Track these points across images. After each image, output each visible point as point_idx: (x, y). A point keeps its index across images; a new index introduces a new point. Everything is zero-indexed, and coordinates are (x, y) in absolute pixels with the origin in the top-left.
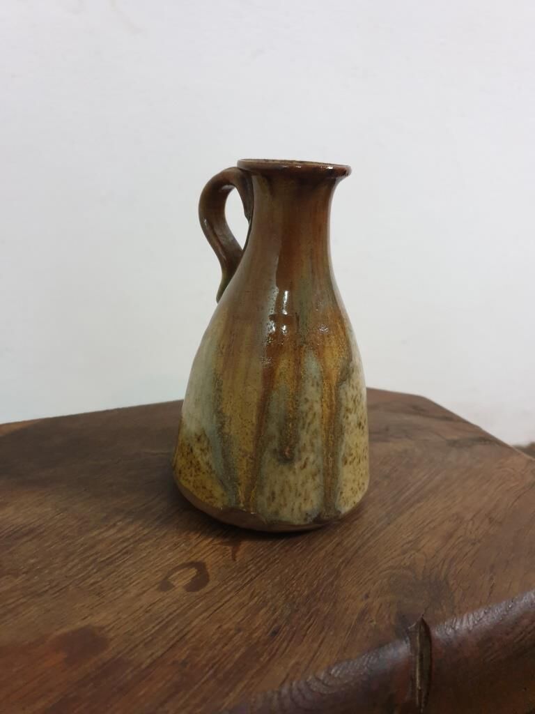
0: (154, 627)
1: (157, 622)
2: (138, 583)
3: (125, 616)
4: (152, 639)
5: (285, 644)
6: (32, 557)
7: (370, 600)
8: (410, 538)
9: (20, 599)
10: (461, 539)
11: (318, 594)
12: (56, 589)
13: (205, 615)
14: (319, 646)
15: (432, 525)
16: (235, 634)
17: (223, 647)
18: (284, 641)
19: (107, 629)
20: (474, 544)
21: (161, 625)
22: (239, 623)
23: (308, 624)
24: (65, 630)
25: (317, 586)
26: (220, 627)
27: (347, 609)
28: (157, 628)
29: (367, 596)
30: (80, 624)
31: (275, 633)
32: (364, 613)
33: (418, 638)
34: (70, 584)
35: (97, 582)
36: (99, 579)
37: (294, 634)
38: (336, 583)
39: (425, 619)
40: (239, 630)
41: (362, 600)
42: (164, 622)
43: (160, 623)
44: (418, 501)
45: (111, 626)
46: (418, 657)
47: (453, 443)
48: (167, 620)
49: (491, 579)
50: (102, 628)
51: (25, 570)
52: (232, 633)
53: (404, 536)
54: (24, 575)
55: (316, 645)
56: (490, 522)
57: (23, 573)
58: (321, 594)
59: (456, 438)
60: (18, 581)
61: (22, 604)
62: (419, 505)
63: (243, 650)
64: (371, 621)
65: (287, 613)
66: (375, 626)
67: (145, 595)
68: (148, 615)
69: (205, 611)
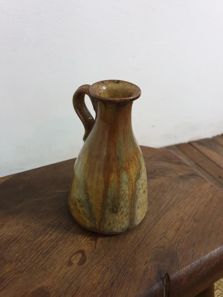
0: (67, 285)
1: (68, 282)
2: (60, 263)
3: (55, 281)
4: (66, 291)
5: (116, 289)
6: (17, 253)
7: (147, 264)
8: (163, 232)
9: (14, 275)
10: (183, 231)
11: (128, 263)
12: (28, 269)
13: (86, 277)
14: (129, 289)
15: (171, 224)
16: (98, 286)
17: (93, 292)
18: (116, 287)
19: (49, 287)
20: (187, 233)
21: (70, 283)
22: (98, 280)
23: (125, 278)
24: (33, 289)
25: (127, 259)
26: (92, 282)
27: (139, 270)
28: (68, 285)
29: (146, 263)
30: (38, 286)
31: (112, 284)
32: (145, 271)
33: (165, 280)
34: (33, 266)
35: (44, 264)
36: (44, 262)
37: (119, 284)
38: (134, 257)
39: (168, 273)
40: (99, 283)
41: (144, 265)
42: (71, 282)
43: (69, 282)
44: (166, 211)
45: (51, 286)
46: (165, 287)
47: (181, 177)
48: (71, 281)
49: (193, 250)
50: (47, 287)
51: (15, 260)
52: (97, 285)
53: (161, 231)
54: (15, 263)
55: (128, 289)
56: (194, 221)
57: (15, 262)
58: (129, 263)
59: (182, 174)
60: (12, 266)
61: (16, 277)
62: (167, 213)
63: (100, 294)
64: (148, 275)
65: (116, 273)
66: (149, 277)
67: (62, 269)
68: (64, 279)
69: (86, 275)
